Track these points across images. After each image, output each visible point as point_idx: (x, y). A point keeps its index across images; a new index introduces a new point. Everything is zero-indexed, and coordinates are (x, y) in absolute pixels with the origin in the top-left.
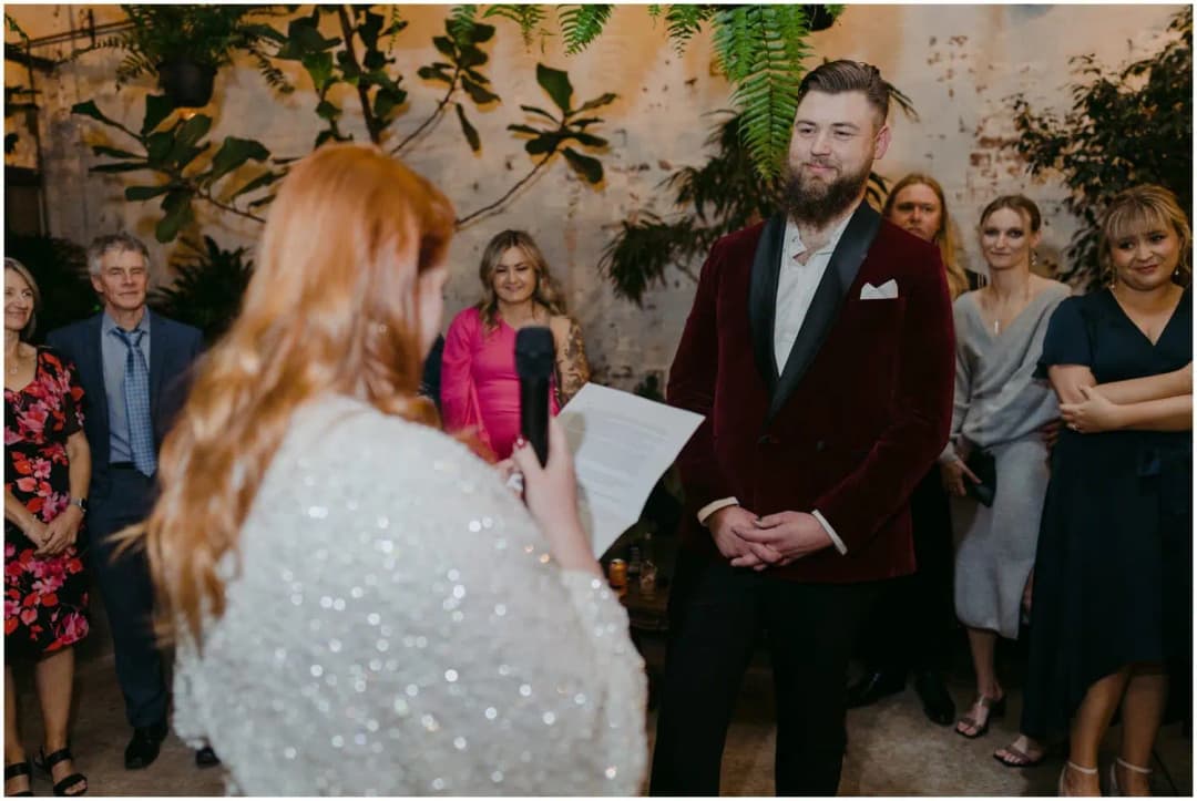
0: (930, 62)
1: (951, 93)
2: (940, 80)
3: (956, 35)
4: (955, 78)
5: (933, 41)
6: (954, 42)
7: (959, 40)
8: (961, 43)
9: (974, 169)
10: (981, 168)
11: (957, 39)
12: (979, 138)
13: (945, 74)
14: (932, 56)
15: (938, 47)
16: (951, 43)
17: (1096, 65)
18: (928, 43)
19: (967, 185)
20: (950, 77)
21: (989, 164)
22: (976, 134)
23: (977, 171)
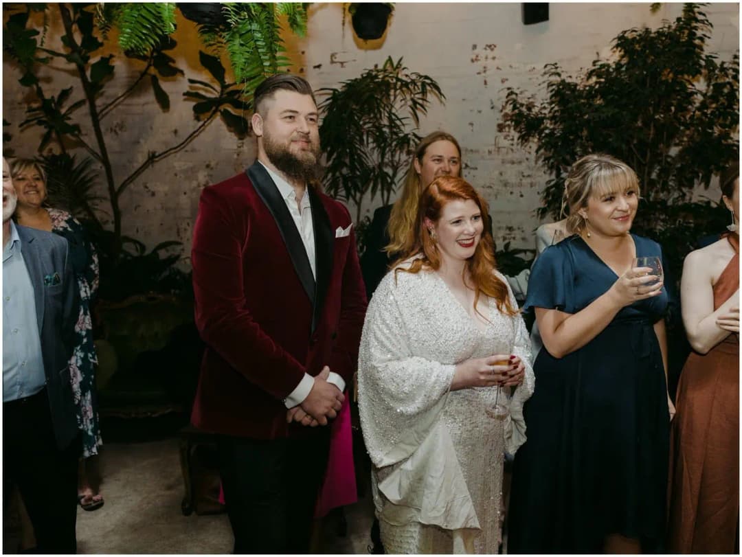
0: (472, 61)
1: (486, 83)
2: (479, 73)
3: (489, 44)
4: (488, 72)
5: (475, 47)
6: (487, 48)
7: (491, 47)
8: (492, 50)
9: (499, 134)
10: (505, 134)
11: (490, 46)
12: (503, 114)
13: (482, 69)
14: (474, 57)
15: (476, 51)
16: (485, 49)
17: (559, 70)
18: (471, 48)
19: (495, 145)
20: (485, 71)
21: (509, 132)
22: (501, 111)
23: (501, 135)
